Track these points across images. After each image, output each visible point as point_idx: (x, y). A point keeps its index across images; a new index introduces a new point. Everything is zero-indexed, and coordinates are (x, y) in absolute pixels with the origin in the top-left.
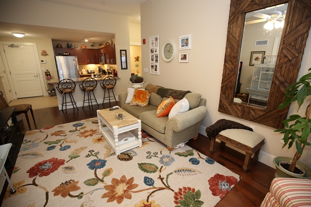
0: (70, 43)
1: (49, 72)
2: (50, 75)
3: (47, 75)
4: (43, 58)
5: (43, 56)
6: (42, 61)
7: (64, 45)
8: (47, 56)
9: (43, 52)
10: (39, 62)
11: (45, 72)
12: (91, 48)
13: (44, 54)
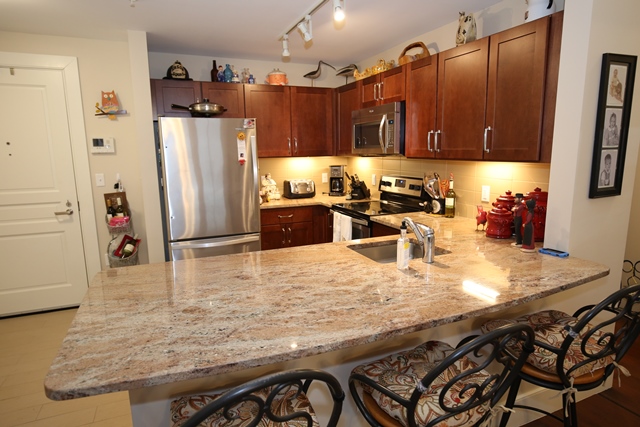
0: (222, 63)
1: (123, 195)
2: (125, 208)
3: (112, 210)
4: (104, 128)
5: (105, 120)
6: (98, 143)
7: (200, 71)
8: (120, 119)
9: (105, 101)
10: (83, 146)
11: (107, 196)
12: (307, 83)
13: (110, 107)
